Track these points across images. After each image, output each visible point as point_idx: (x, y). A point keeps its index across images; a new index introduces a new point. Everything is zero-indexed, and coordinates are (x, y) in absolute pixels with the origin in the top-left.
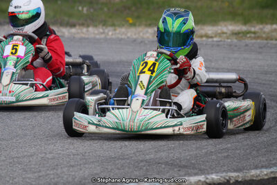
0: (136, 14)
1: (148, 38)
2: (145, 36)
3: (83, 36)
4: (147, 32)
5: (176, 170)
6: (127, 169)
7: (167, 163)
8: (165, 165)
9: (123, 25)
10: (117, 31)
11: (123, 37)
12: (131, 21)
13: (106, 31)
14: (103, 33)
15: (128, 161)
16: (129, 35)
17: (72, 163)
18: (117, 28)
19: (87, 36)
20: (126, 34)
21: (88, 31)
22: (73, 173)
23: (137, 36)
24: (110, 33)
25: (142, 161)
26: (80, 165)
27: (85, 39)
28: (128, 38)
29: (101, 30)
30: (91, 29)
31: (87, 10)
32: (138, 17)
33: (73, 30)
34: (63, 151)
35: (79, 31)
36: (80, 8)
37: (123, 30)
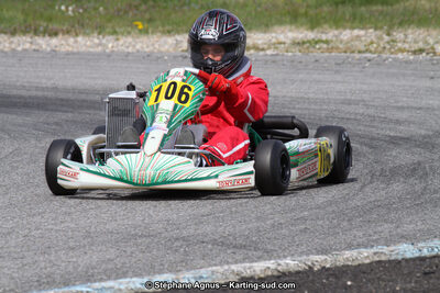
0: (147, 16)
1: (168, 51)
2: (163, 49)
3: (70, 49)
4: (166, 43)
5: (229, 251)
6: (155, 252)
7: (214, 242)
8: (213, 245)
9: (129, 33)
10: (121, 42)
11: (130, 50)
12: (140, 27)
13: (104, 41)
14: (100, 44)
15: (156, 240)
16: (138, 47)
17: (72, 244)
18: (120, 37)
19: (75, 50)
20: (134, 46)
21: (76, 42)
22: (74, 260)
23: (151, 48)
24: (110, 45)
25: (177, 239)
26: (85, 246)
27: (73, 53)
28: (138, 51)
29: (96, 41)
30: (80, 39)
31: (73, 11)
32: (150, 20)
33: (54, 41)
34: (55, 224)
35: (63, 42)
36: (63, 8)
37: (130, 39)
